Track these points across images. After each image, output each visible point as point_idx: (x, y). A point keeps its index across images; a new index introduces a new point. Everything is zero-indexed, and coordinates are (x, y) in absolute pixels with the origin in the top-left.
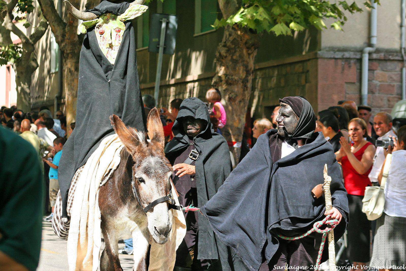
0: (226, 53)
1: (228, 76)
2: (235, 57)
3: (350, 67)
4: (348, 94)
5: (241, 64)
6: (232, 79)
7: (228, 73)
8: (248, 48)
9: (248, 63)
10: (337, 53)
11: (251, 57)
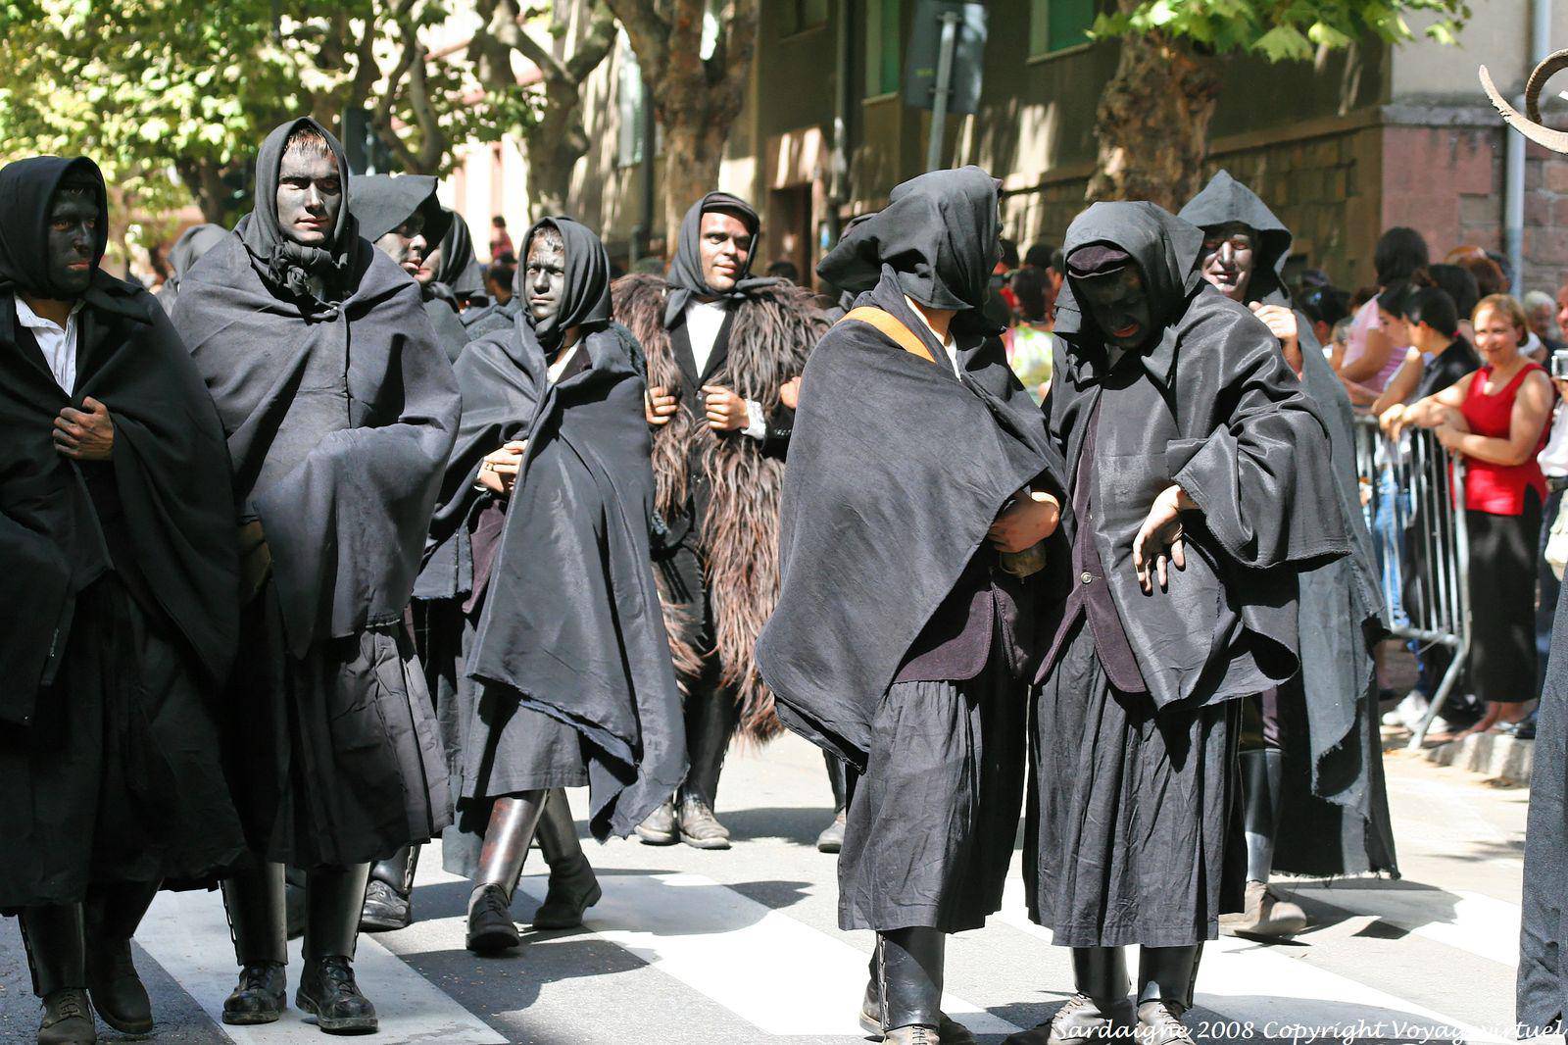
0: (1126, 109)
1: (1132, 175)
2: (1151, 122)
3: (1473, 150)
4: (1467, 226)
5: (1168, 142)
6: (1145, 183)
7: (1133, 166)
8: (1191, 97)
9: (1190, 137)
10: (1437, 110)
11: (1198, 122)
